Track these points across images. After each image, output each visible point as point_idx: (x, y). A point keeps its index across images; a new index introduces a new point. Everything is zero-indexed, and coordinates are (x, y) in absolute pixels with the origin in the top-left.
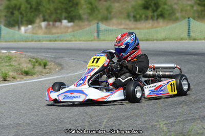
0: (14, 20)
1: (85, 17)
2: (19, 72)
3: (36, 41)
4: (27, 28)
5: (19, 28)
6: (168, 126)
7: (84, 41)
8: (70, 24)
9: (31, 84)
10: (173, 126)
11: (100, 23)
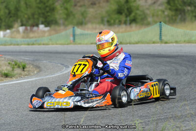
3: (14, 45)
4: (5, 33)
6: (142, 125)
7: (61, 44)
8: (47, 29)
9: (11, 85)
10: (148, 125)
11: (76, 28)
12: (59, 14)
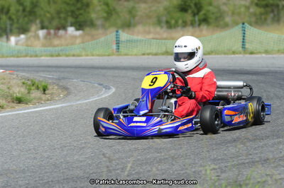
0: (1, 28)
1: (99, 22)
2: (9, 99)
3: (31, 56)
4: (18, 38)
5: (8, 39)
6: (217, 172)
7: (98, 55)
8: (79, 33)
9: (26, 115)
10: (225, 172)
11: (120, 31)
12: (96, 12)
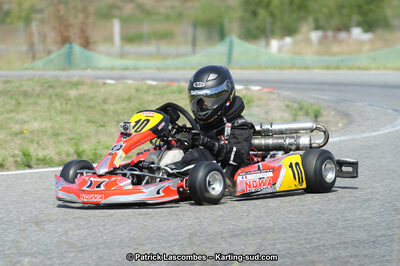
0: (258, 28)
1: (397, 23)
4: (282, 43)
5: (268, 44)
8: (367, 36)
12: (393, 7)
